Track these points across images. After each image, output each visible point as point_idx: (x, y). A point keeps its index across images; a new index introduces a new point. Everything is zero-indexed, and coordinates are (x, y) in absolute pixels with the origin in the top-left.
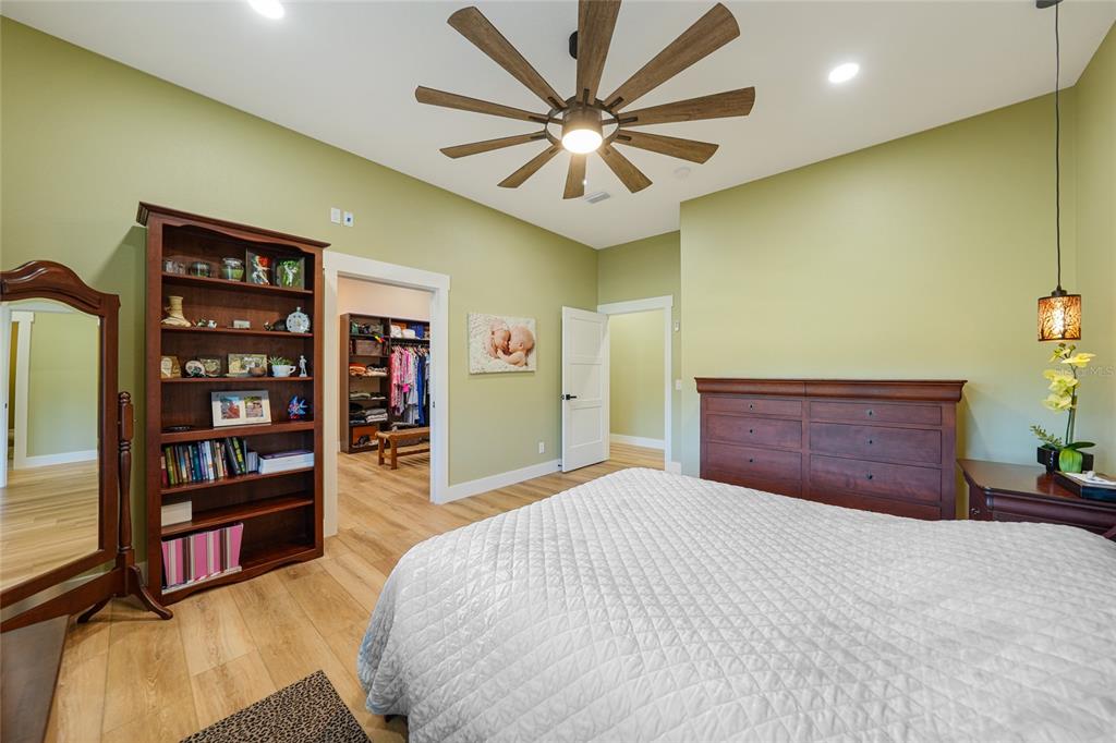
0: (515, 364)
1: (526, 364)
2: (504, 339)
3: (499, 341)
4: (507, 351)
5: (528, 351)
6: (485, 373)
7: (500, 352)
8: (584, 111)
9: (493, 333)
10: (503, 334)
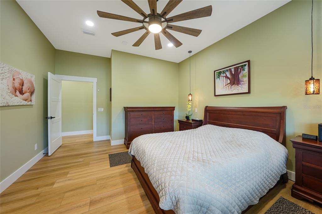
0: (26, 100)
1: (31, 101)
2: (20, 84)
3: (17, 85)
4: (22, 93)
5: (32, 93)
6: (9, 106)
7: (18, 93)
8: (154, 18)
9: (14, 80)
10: (20, 81)
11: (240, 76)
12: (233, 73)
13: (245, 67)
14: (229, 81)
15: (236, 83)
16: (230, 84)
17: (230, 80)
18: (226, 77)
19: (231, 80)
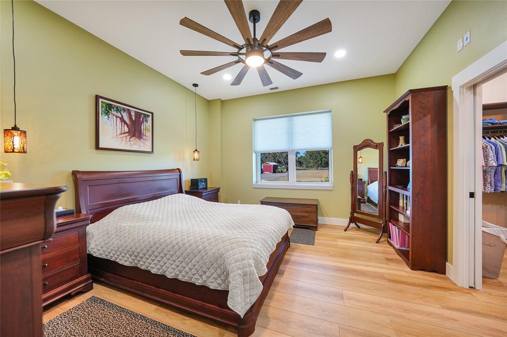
11: (142, 128)
12: (134, 119)
13: (149, 119)
14: (127, 129)
15: (137, 134)
16: (128, 134)
17: (128, 127)
18: (122, 119)
19: (130, 127)
